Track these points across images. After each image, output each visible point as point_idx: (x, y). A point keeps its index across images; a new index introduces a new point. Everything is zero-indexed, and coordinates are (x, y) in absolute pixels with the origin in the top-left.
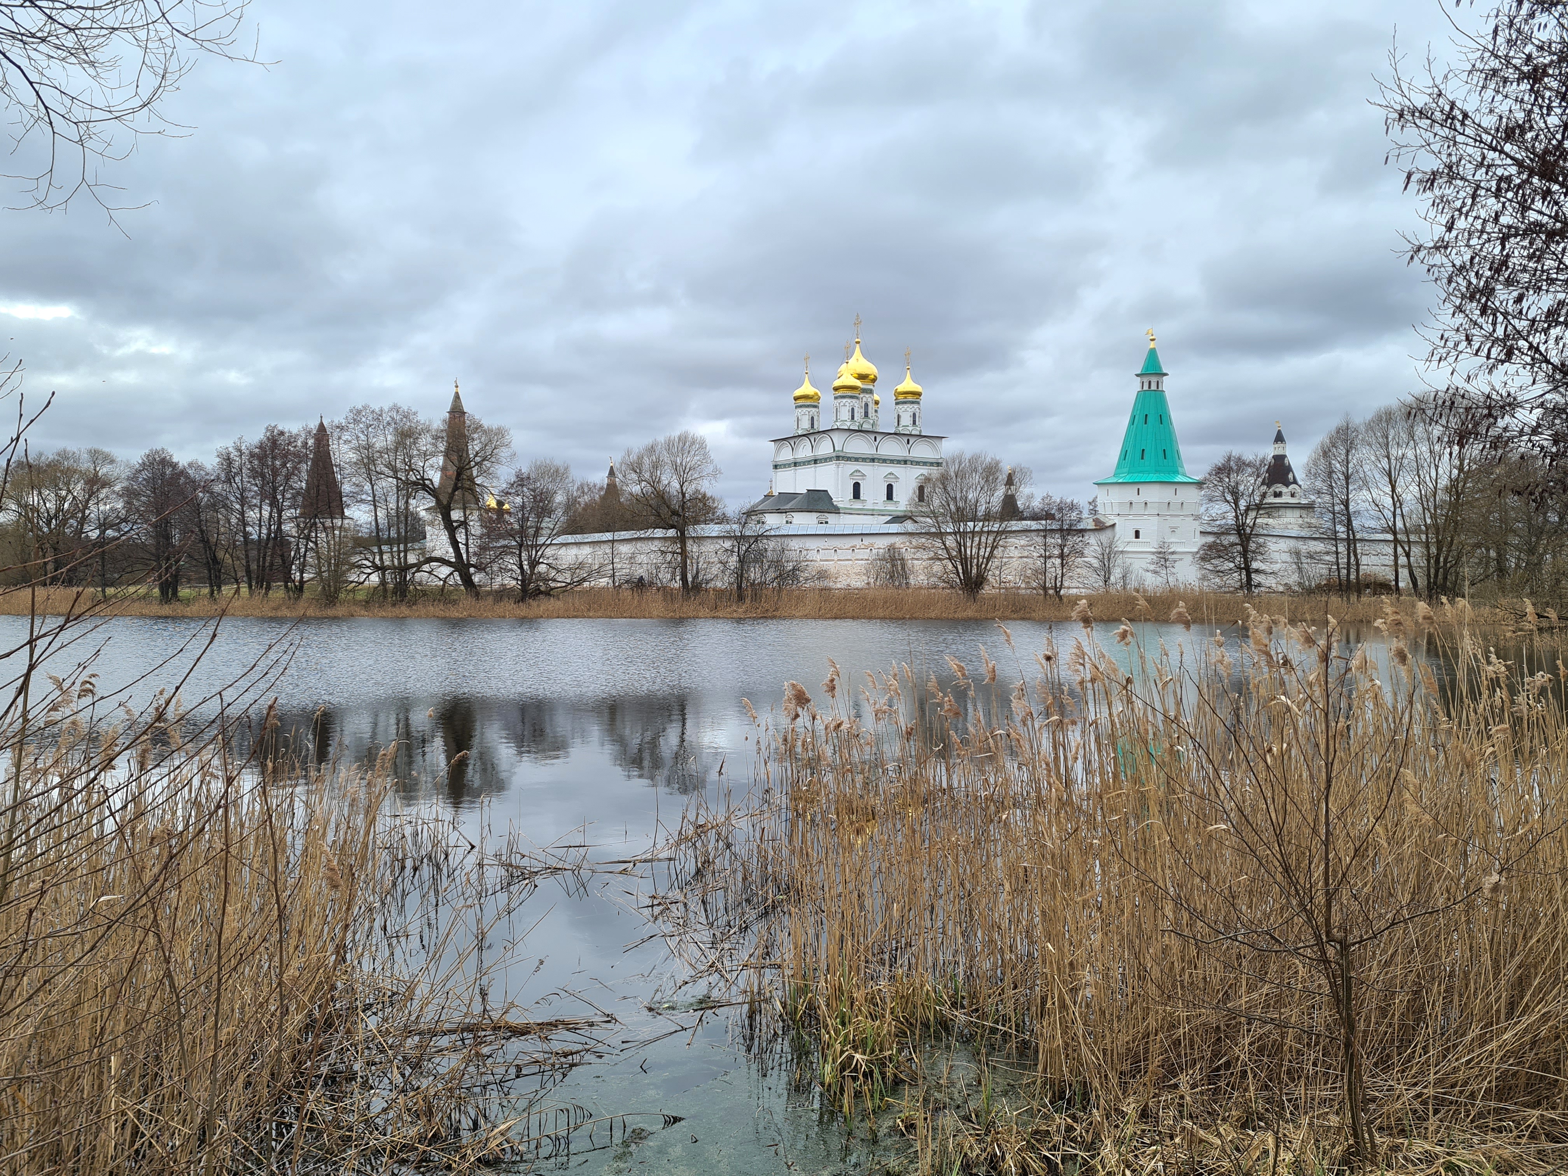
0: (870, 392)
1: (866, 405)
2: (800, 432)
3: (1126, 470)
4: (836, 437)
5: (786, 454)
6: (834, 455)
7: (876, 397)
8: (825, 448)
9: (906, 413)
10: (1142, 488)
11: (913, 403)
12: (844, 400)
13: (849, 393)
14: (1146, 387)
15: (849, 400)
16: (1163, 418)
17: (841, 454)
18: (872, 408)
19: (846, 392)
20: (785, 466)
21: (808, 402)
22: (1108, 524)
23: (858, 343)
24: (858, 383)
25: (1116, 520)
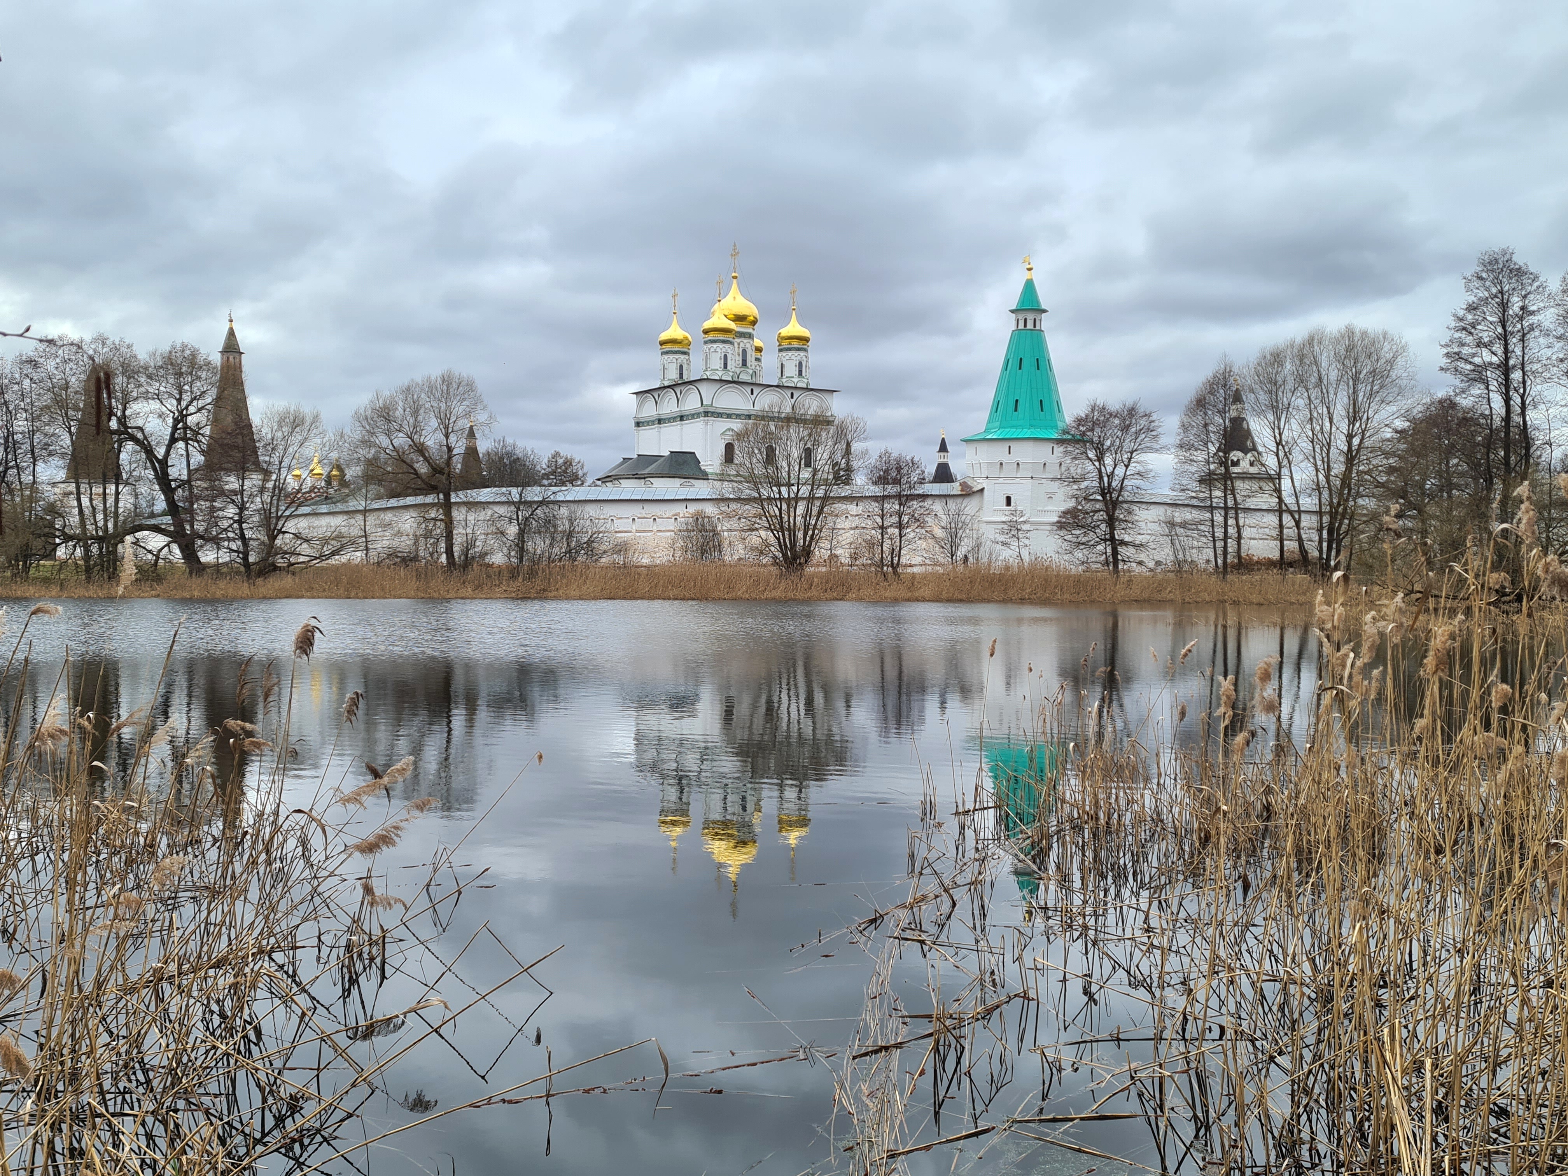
0: (750, 336)
1: (744, 352)
2: (666, 383)
3: (998, 424)
4: (704, 388)
5: (650, 410)
6: (702, 410)
7: (757, 342)
8: (691, 403)
9: (791, 361)
10: (1014, 446)
11: (798, 349)
12: (715, 346)
13: (721, 337)
14: (1021, 326)
15: (721, 345)
16: (1041, 363)
17: (711, 409)
18: (751, 356)
19: (721, 335)
20: (648, 423)
21: (676, 348)
22: (975, 489)
23: (735, 277)
24: (732, 325)
25: (984, 484)
